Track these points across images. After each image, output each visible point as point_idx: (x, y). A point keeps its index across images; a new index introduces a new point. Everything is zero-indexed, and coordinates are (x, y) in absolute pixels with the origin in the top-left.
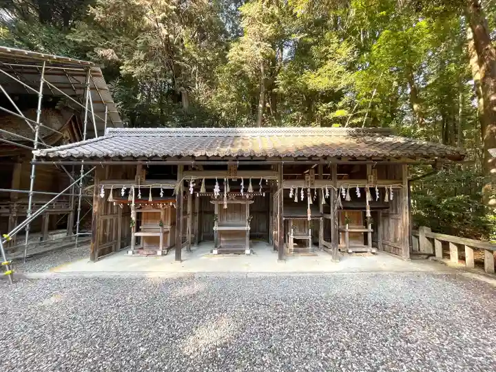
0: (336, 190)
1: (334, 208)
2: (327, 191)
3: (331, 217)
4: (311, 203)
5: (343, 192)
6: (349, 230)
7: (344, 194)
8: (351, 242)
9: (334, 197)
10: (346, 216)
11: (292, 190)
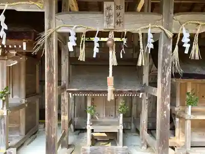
0: (170, 35)
1: (164, 76)
2: (150, 36)
3: (158, 92)
4: (116, 64)
5: (186, 40)
6: (193, 117)
7: (187, 46)
8: (196, 134)
9: (165, 50)
10: (189, 90)
11: (73, 34)
